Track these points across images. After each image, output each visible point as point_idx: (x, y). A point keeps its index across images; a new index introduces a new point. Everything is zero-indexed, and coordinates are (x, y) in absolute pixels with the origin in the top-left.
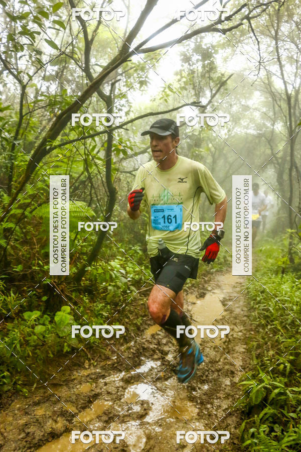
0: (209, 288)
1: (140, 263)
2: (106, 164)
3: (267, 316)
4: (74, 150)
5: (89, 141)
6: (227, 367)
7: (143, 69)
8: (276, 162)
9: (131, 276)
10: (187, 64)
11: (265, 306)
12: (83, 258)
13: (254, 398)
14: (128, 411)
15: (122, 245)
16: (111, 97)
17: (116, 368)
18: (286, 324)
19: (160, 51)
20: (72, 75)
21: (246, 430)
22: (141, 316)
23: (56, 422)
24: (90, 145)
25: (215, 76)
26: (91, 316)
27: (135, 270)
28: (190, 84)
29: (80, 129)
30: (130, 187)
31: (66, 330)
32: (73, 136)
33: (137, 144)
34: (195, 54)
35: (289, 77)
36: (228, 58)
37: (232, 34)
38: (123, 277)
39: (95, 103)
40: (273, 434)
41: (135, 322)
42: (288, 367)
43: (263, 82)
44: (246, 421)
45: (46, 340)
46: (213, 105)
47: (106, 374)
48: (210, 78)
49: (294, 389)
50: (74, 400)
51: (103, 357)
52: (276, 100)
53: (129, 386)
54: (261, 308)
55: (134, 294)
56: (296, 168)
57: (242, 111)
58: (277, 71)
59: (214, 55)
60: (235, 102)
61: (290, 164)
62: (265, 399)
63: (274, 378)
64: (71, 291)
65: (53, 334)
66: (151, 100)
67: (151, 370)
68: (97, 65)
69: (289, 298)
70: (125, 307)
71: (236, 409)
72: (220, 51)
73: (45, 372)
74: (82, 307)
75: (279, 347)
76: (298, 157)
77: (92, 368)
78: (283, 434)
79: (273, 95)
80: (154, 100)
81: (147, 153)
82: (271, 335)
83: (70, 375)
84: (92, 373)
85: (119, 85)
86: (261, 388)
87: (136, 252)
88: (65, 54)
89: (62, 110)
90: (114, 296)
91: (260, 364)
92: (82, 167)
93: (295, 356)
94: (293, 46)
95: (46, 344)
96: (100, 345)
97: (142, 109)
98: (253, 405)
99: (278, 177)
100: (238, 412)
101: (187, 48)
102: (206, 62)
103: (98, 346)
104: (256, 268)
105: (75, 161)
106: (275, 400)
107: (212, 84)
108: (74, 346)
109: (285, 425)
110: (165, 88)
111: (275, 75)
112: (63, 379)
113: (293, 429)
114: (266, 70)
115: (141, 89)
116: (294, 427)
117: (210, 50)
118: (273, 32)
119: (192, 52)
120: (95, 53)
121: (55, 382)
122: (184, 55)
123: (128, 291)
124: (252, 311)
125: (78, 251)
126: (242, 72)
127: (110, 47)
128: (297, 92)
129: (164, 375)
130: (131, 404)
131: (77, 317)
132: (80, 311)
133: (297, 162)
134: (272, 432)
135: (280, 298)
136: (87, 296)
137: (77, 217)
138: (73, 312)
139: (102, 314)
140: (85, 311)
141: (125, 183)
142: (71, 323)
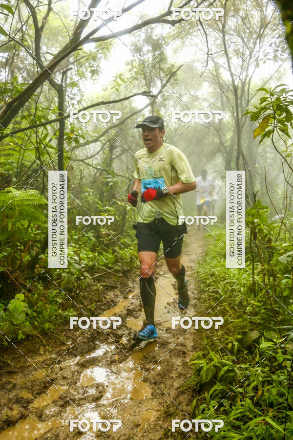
0: (161, 273)
1: (93, 250)
2: (58, 153)
3: (217, 298)
4: (26, 138)
5: (41, 129)
6: (178, 348)
7: (94, 58)
8: (224, 150)
9: (85, 262)
10: (138, 54)
11: (214, 288)
12: (36, 245)
13: (204, 376)
14: (84, 394)
15: (75, 233)
16: (63, 85)
17: (72, 353)
18: (234, 305)
19: (112, 41)
20: (22, 63)
21: (197, 406)
22: (95, 301)
23: (11, 409)
24: (42, 134)
25: (165, 66)
26: (45, 303)
27: (89, 256)
28: (141, 74)
29: (32, 117)
30: (82, 175)
31: (20, 318)
32: (25, 124)
33: (90, 133)
34: (145, 44)
35: (236, 70)
36: (177, 50)
37: (181, 25)
38: (77, 263)
39: (47, 91)
40: (222, 409)
41: (89, 307)
42: (236, 346)
43: (212, 74)
44: (197, 398)
46: (164, 95)
47: (62, 360)
48: (161, 69)
49: (242, 366)
50: (30, 387)
51: (58, 343)
52: (223, 92)
53: (85, 369)
54: (210, 290)
55: (87, 279)
56: (243, 156)
57: (192, 101)
58: (224, 63)
59: (164, 46)
60: (184, 92)
61: (237, 152)
62: (215, 377)
63: (223, 356)
64: (25, 279)
65: (7, 322)
66: (103, 90)
67: (105, 354)
68: (48, 53)
69: (237, 280)
70: (79, 293)
71: (188, 387)
74: (36, 294)
75: (228, 327)
76: (244, 146)
77: (47, 354)
78: (231, 407)
79: (221, 86)
80: (106, 89)
81: (99, 142)
83: (25, 362)
84: (47, 360)
85: (71, 73)
86: (210, 366)
87: (89, 239)
88: (15, 41)
89: (12, 98)
90: (68, 283)
91: (210, 344)
92: (34, 155)
93: (243, 335)
94: (239, 39)
96: (55, 332)
97: (94, 98)
98: (204, 382)
99: (226, 165)
100: (189, 390)
101: (138, 39)
102: (157, 53)
103: (52, 332)
104: (206, 252)
105: (28, 149)
106: (224, 376)
107: (162, 75)
108: (28, 333)
109: (233, 400)
110: (116, 78)
111: (223, 67)
112: (18, 366)
113: (241, 403)
114: (214, 61)
115: (93, 78)
116: (241, 401)
117: (160, 41)
118: (220, 26)
119: (143, 43)
120: (46, 40)
121: (10, 369)
122: (135, 46)
123: (82, 278)
124: (202, 293)
125: (31, 239)
126: (191, 64)
127: (62, 36)
128: (244, 84)
129: (118, 358)
130: (87, 387)
131: (31, 305)
132: (35, 298)
133: (244, 151)
134: (221, 407)
135: (228, 281)
136: (41, 283)
137: (30, 206)
138: (27, 300)
139: (57, 301)
140: (39, 298)
141: (78, 171)
142: (25, 311)
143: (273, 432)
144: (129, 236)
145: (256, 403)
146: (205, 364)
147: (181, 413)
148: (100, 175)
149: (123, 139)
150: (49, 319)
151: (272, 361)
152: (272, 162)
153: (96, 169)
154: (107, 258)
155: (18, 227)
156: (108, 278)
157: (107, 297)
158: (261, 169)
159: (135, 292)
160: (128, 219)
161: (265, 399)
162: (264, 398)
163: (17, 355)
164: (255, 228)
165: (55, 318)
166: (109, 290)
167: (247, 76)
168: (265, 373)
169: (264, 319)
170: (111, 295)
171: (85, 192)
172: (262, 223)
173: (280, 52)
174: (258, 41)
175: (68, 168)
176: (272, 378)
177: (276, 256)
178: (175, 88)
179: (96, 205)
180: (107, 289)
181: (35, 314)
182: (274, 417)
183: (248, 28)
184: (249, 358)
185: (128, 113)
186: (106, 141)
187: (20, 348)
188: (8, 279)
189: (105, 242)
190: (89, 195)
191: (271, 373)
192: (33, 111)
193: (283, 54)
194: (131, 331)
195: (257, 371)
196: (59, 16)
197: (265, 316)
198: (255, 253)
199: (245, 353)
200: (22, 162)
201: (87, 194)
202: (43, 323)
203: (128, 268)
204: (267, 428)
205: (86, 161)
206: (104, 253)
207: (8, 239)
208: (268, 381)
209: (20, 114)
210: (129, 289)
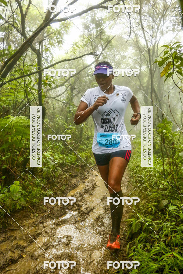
1: (62, 153)
2: (38, 93)
3: (141, 181)
4: (18, 84)
5: (27, 78)
7: (59, 33)
8: (143, 89)
9: (57, 161)
10: (87, 30)
11: (139, 175)
13: (134, 229)
15: (51, 143)
16: (40, 50)
17: (50, 217)
18: (152, 184)
20: (15, 38)
21: (130, 248)
22: (64, 185)
23: (14, 252)
24: (28, 81)
25: (104, 37)
26: (33, 186)
27: (60, 157)
28: (89, 43)
29: (21, 71)
30: (54, 107)
31: (17, 196)
33: (58, 81)
34: (91, 24)
35: (149, 38)
38: (53, 161)
39: (31, 55)
40: (146, 248)
41: (61, 189)
42: (154, 210)
43: (134, 41)
44: (130, 243)
45: (5, 203)
46: (104, 55)
47: (44, 221)
48: (101, 39)
49: (157, 222)
50: (25, 238)
51: (42, 211)
52: (141, 52)
53: (59, 227)
54: (137, 176)
55: (60, 172)
56: (155, 91)
57: (122, 59)
58: (141, 34)
59: (103, 24)
60: (117, 54)
61: (151, 89)
62: (141, 229)
63: (146, 216)
64: (20, 172)
65: (10, 199)
66: (65, 53)
67: (72, 217)
68: (30, 31)
69: (153, 169)
70: (54, 180)
72: (107, 22)
73: (6, 223)
74: (27, 181)
75: (148, 198)
76: (156, 86)
77: (35, 218)
79: (140, 49)
80: (67, 53)
81: (64, 86)
82: (143, 192)
83: (21, 223)
84: (35, 221)
86: (138, 222)
87: (60, 146)
89: (8, 58)
90: (47, 174)
92: (24, 95)
93: (158, 203)
94: (151, 19)
95: (6, 205)
96: (40, 204)
97: (60, 59)
98: (133, 233)
99: (144, 98)
100: (125, 238)
101: (86, 20)
102: (99, 29)
103: (38, 204)
105: (19, 92)
106: (146, 229)
107: (102, 42)
108: (23, 205)
109: (152, 243)
110: (74, 45)
111: (141, 36)
112: (17, 226)
113: (157, 244)
114: (135, 33)
115: (59, 46)
116: (158, 243)
117: (101, 21)
120: (29, 23)
121: (12, 228)
122: (84, 25)
123: (56, 170)
124: (131, 178)
125: (23, 147)
126: (121, 35)
127: (39, 20)
128: (154, 47)
129: (80, 220)
130: (60, 238)
131: (24, 188)
133: (155, 89)
134: (145, 247)
135: (148, 170)
136: (30, 174)
137: (22, 126)
138: (22, 185)
139: (40, 185)
140: (29, 183)
141: (51, 105)
142: (21, 191)
143: (178, 262)
144: (85, 144)
145: (167, 245)
146: (134, 221)
147: (120, 253)
148: (66, 107)
149: (79, 84)
150: (36, 197)
151: (177, 219)
152: (173, 95)
153: (63, 103)
154: (71, 158)
155: (15, 140)
156: (73, 171)
157: (72, 182)
158: (167, 100)
159: (90, 179)
160: (84, 133)
161: (173, 242)
162: (172, 241)
163: (16, 219)
164: (164, 136)
165: (40, 196)
166: (73, 178)
167: (156, 41)
168: (172, 226)
169: (171, 193)
170: (74, 181)
171: (56, 118)
172: (168, 133)
173: (177, 26)
174: (162, 19)
175: (45, 103)
176: (177, 228)
177: (178, 153)
178: (110, 50)
179: (63, 125)
181: (27, 192)
182: (179, 253)
183: (155, 11)
184: (162, 217)
185: (81, 67)
186: (68, 85)
187: (18, 215)
188: (10, 172)
189: (70, 148)
190: (59, 119)
191: (176, 226)
192: (22, 67)
193: (178, 27)
195: (167, 224)
196: (37, 7)
197: (171, 191)
198: (164, 152)
199: (159, 214)
200: (16, 100)
201: (57, 119)
202: (32, 199)
203: (85, 164)
204: (174, 260)
205: (56, 98)
206: (69, 155)
207: (9, 147)
208: (175, 231)
209: (14, 69)
210: (85, 177)
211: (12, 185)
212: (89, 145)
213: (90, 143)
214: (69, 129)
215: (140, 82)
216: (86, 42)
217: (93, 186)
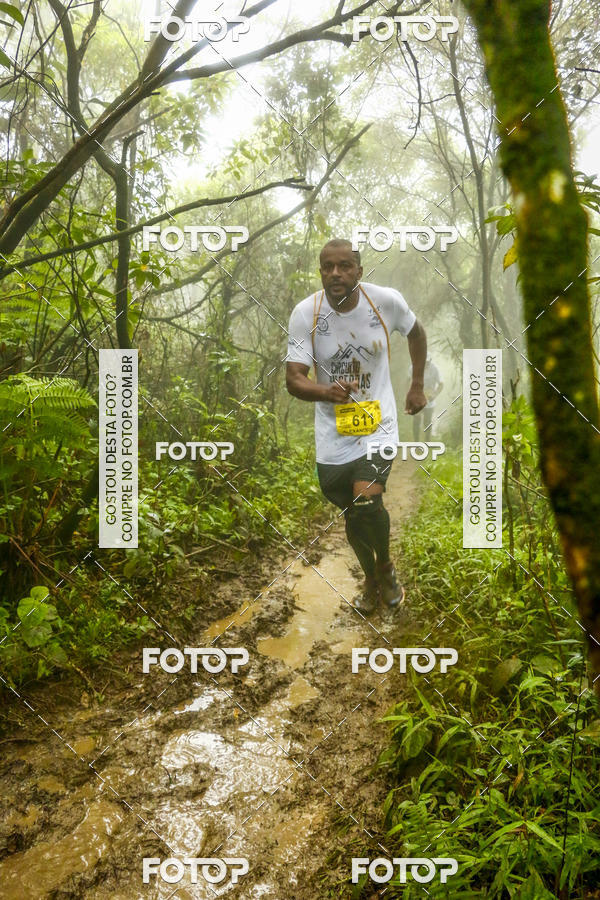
0: (329, 547)
1: (190, 502)
2: (117, 304)
3: (439, 595)
4: (52, 274)
5: (82, 256)
6: (361, 694)
7: (190, 111)
8: (457, 297)
9: (173, 525)
10: (280, 102)
11: (435, 576)
12: (74, 491)
13: (408, 747)
14: (167, 785)
15: (153, 466)
16: (125, 166)
17: (143, 705)
18: (474, 608)
19: (227, 74)
20: (44, 121)
21: (395, 803)
23: (24, 814)
24: (85, 265)
25: (336, 127)
26: (92, 606)
27: (182, 513)
28: (286, 144)
29: (61, 233)
30: (168, 349)
31: (40, 634)
32: (48, 246)
33: (183, 263)
34: (295, 83)
36: (361, 92)
38: (157, 527)
39: (95, 179)
40: (444, 808)
41: (180, 615)
42: (474, 689)
43: (430, 142)
44: (394, 790)
45: (1, 656)
46: (332, 186)
47: (125, 718)
48: (326, 131)
49: (484, 726)
50: (61, 771)
51: (118, 685)
52: (454, 178)
53: (172, 736)
54: (427, 580)
55: (178, 560)
57: (392, 197)
58: (456, 120)
59: (334, 86)
60: (376, 181)
61: (482, 303)
62: (431, 747)
63: (449, 708)
64: (51, 558)
65: (16, 644)
66: (207, 176)
67: (213, 706)
68: (96, 101)
69: (479, 558)
70: (161, 585)
71: (377, 770)
72: (346, 78)
73: (1, 719)
74: (74, 588)
76: (499, 289)
77: (96, 706)
78: (462, 808)
79: (450, 167)
80: (214, 175)
81: (202, 282)
82: (445, 631)
84: (96, 717)
85: (143, 142)
86: (421, 727)
87: (182, 478)
88: (28, 77)
89: (22, 192)
90: (138, 566)
92: (69, 309)
93: (489, 667)
95: (2, 662)
96: (111, 662)
97: (192, 193)
98: (406, 759)
99: (462, 327)
100: (381, 775)
101: (280, 71)
102: (318, 100)
103: (106, 664)
104: (420, 505)
105: (55, 297)
106: (450, 747)
107: (330, 145)
108: (58, 665)
109: (467, 793)
110: (235, 150)
112: (37, 731)
113: (482, 797)
114: (436, 118)
115: (187, 152)
117: (326, 76)
119: (290, 79)
120: (92, 75)
121: (20, 737)
122: (273, 85)
123: (166, 555)
125: (64, 478)
126: (390, 122)
127: (124, 65)
129: (239, 715)
130: (175, 771)
131: (63, 610)
132: (70, 596)
133: (498, 299)
134: (442, 804)
135: (463, 561)
136: (83, 566)
137: (59, 410)
138: (55, 599)
139: (115, 602)
140: (80, 595)
141: (158, 341)
142: (51, 621)
143: (542, 850)
144: (265, 473)
145: (512, 800)
146: (410, 723)
147: (362, 821)
148: (204, 350)
149: (251, 276)
150: (100, 639)
151: (547, 718)
153: (197, 336)
154: (217, 516)
155: (37, 455)
156: (221, 557)
157: (218, 595)
159: (276, 586)
160: (262, 439)
161: (530, 789)
162: (528, 787)
163: (36, 707)
164: (516, 453)
165: (112, 636)
166: (221, 581)
168: (531, 739)
169: (533, 635)
170: (226, 590)
171: (173, 386)
172: (529, 443)
175: (138, 335)
176: (545, 749)
178: (356, 170)
179: (195, 409)
180: (218, 578)
181: (70, 624)
182: (548, 825)
184: (501, 712)
185: (259, 223)
186: (215, 280)
187: (42, 695)
188: (18, 558)
189: (214, 484)
190: (182, 390)
191: (543, 739)
192: (65, 219)
193: (577, 101)
194: (265, 661)
195: (515, 735)
196: (119, 24)
197: (533, 629)
199: (493, 701)
200: (44, 324)
201: (177, 388)
202: (88, 646)
203: (262, 537)
204: (529, 843)
205: (175, 321)
206: (210, 506)
207: (16, 478)
208: (538, 756)
209: (40, 225)
210: (262, 579)
211: (25, 601)
212: (277, 478)
213: (282, 470)
214: (214, 422)
215: (449, 275)
216: (275, 140)
217: (286, 609)
